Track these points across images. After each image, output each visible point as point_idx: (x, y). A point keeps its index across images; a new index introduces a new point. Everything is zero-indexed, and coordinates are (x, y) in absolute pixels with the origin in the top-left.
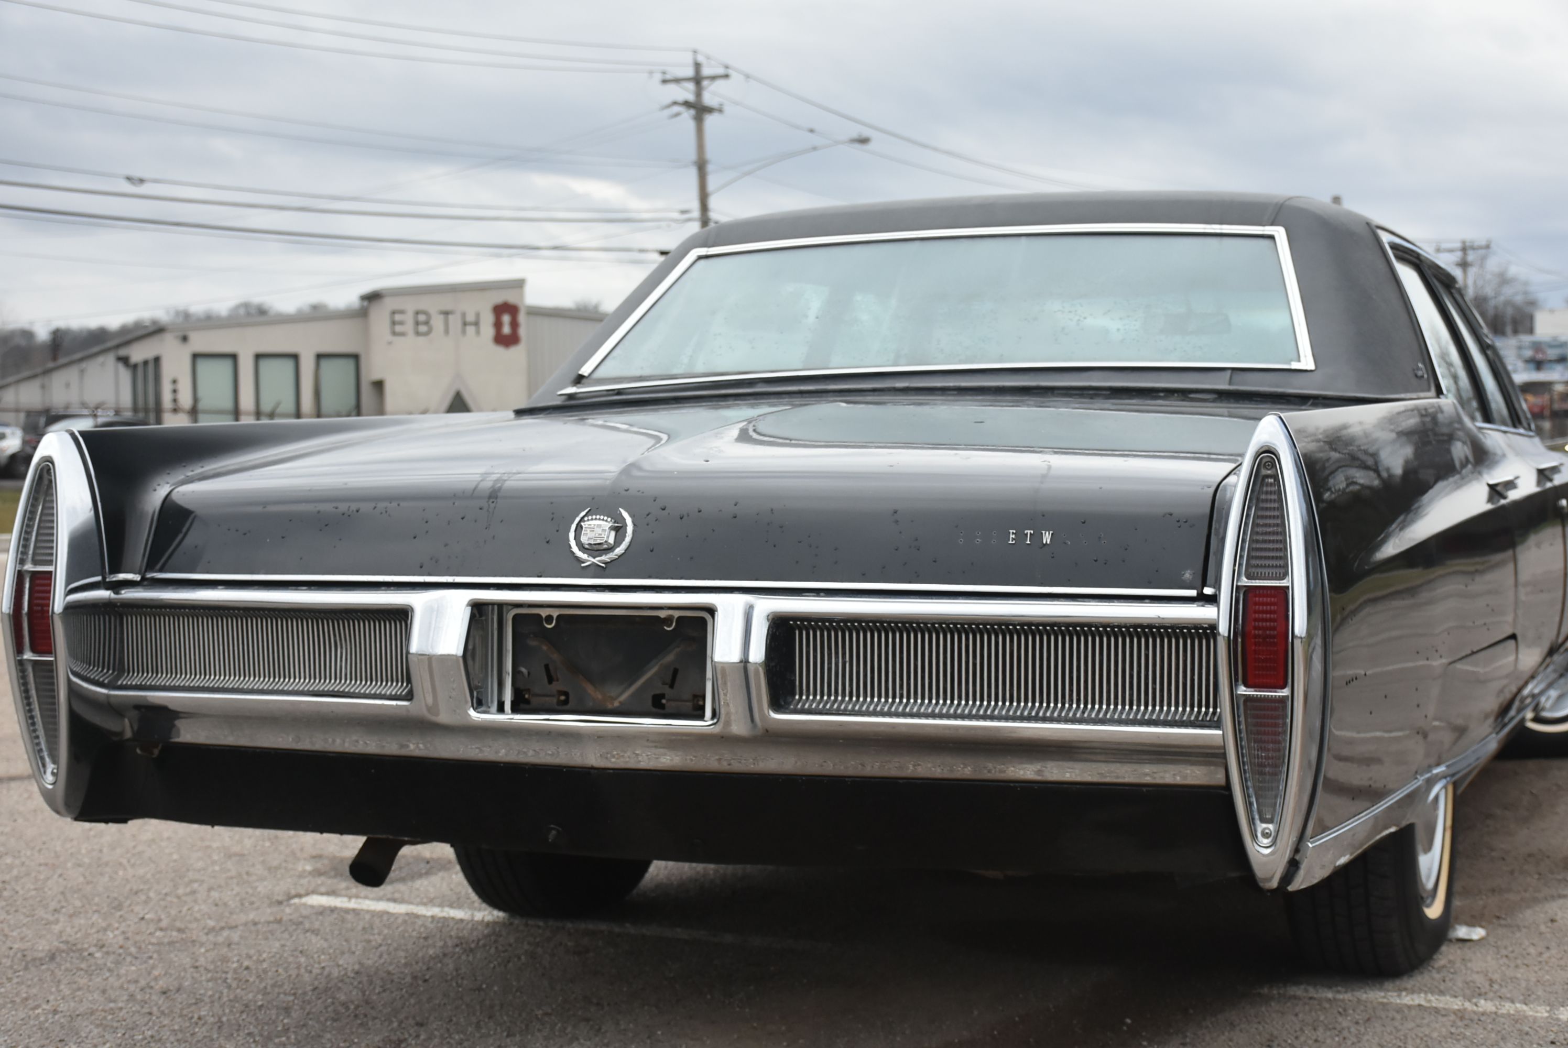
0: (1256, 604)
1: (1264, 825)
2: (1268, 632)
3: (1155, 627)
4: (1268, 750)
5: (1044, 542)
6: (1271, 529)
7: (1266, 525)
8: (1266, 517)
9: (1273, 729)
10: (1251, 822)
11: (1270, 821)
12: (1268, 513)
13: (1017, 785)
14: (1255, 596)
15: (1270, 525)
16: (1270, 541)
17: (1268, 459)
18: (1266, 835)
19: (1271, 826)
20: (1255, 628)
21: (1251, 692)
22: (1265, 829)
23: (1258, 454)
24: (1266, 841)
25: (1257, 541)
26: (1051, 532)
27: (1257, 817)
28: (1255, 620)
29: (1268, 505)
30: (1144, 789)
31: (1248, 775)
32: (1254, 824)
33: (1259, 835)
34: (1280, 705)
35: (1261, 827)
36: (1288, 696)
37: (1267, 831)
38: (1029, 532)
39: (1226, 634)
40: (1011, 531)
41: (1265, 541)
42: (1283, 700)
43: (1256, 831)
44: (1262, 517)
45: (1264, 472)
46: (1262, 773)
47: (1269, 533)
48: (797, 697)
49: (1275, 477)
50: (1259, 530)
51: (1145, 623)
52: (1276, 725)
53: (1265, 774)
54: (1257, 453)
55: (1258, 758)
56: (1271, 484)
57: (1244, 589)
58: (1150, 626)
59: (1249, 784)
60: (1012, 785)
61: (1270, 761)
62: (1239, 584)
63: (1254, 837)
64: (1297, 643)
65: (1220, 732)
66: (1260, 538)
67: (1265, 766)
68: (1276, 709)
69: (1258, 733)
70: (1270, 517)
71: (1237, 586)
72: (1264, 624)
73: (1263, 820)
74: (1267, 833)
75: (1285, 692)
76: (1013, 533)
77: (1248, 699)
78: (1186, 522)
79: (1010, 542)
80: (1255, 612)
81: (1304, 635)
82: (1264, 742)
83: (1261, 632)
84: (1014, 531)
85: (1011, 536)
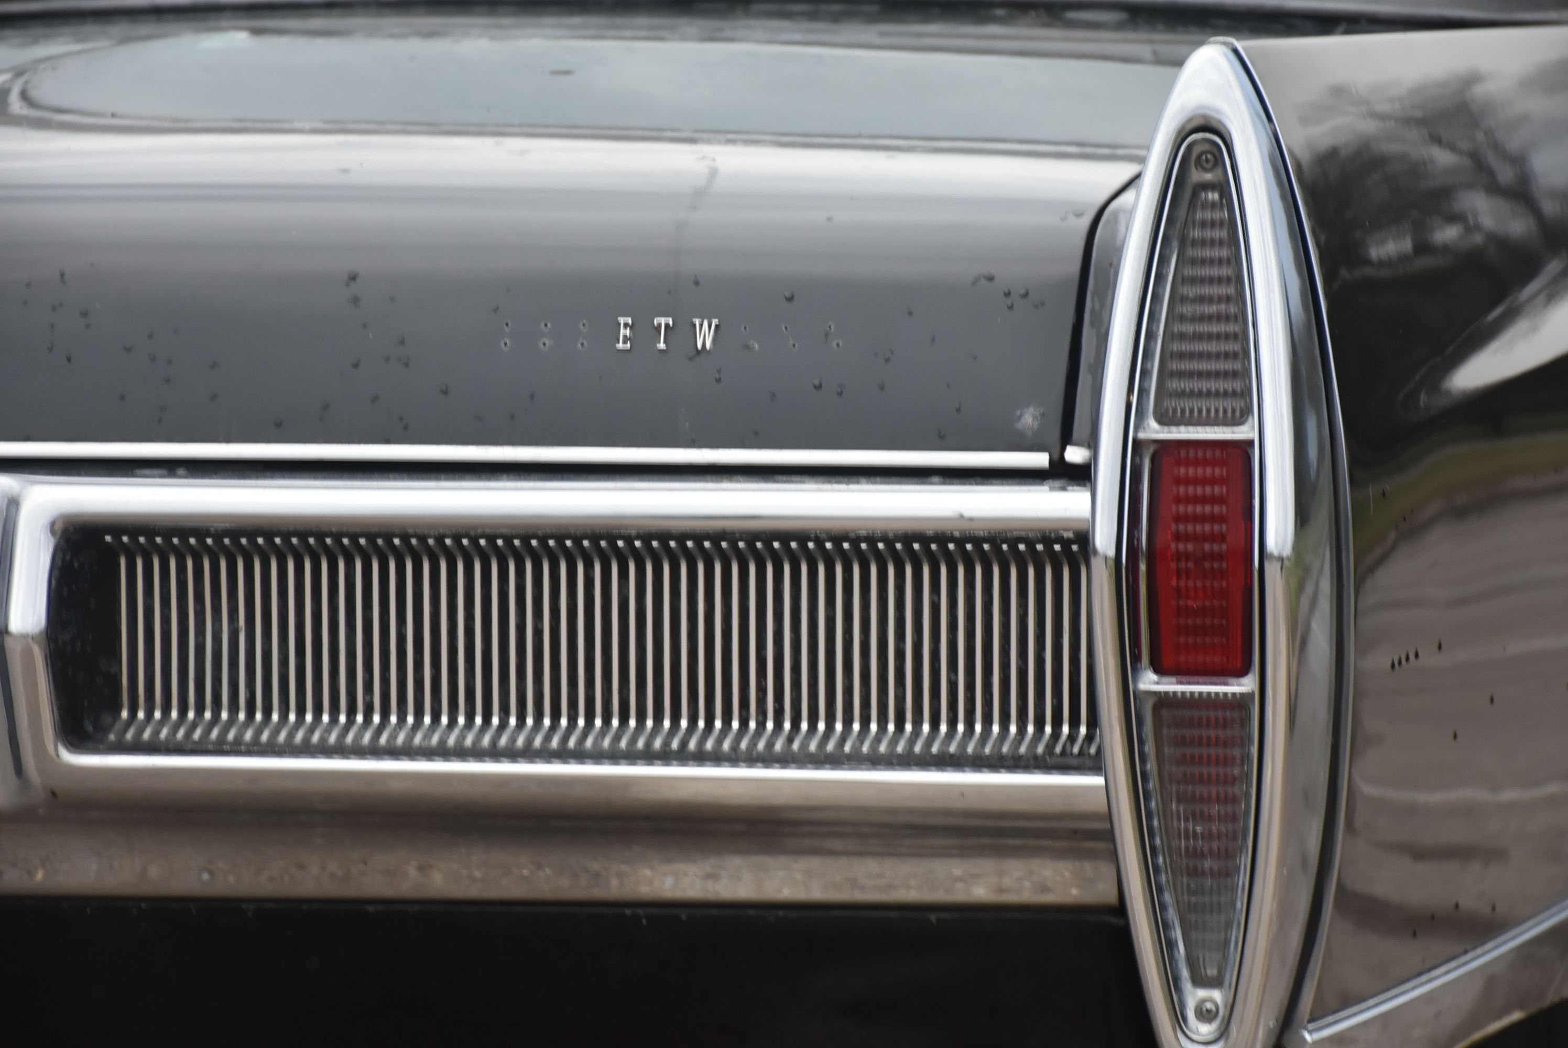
0: (1178, 481)
1: (1202, 993)
2: (1207, 547)
3: (952, 539)
4: (1210, 818)
5: (699, 346)
6: (1213, 309)
7: (1201, 299)
8: (1202, 280)
9: (1221, 770)
10: (1173, 986)
11: (1215, 983)
12: (1206, 271)
13: (641, 912)
14: (1179, 463)
15: (1210, 300)
16: (1210, 337)
17: (1207, 147)
18: (1204, 1015)
19: (1217, 994)
20: (1178, 537)
21: (1170, 686)
22: (1203, 1001)
23: (1182, 135)
24: (1205, 1030)
25: (1182, 337)
26: (715, 322)
27: (1185, 973)
28: (1178, 519)
29: (1207, 253)
30: (933, 917)
31: (1163, 878)
32: (1179, 989)
33: (1190, 1015)
34: (1236, 714)
35: (1194, 996)
36: (1251, 695)
37: (1209, 1006)
38: (663, 321)
39: (1111, 553)
40: (622, 320)
41: (1199, 337)
42: (1240, 703)
43: (1182, 1006)
44: (1193, 281)
45: (1197, 176)
46: (1194, 873)
47: (1210, 318)
48: (125, 714)
49: (1222, 188)
50: (1187, 310)
51: (930, 529)
52: (1227, 761)
53: (1203, 874)
54: (1179, 132)
55: (1187, 837)
56: (1213, 205)
57: (1152, 449)
58: (942, 538)
59: (1168, 897)
60: (628, 912)
61: (1215, 845)
62: (1142, 435)
63: (1179, 1018)
64: (1273, 573)
65: (1099, 781)
66: (1189, 328)
67: (1203, 856)
68: (1225, 724)
69: (1187, 779)
70: (1211, 280)
71: (1135, 440)
72: (1198, 528)
73: (1199, 981)
74: (1208, 1011)
75: (1245, 685)
76: (625, 324)
77: (1163, 701)
78: (1026, 295)
79: (620, 346)
80: (1178, 500)
81: (1287, 551)
82: (1201, 800)
83: (1190, 547)
84: (630, 321)
85: (622, 331)
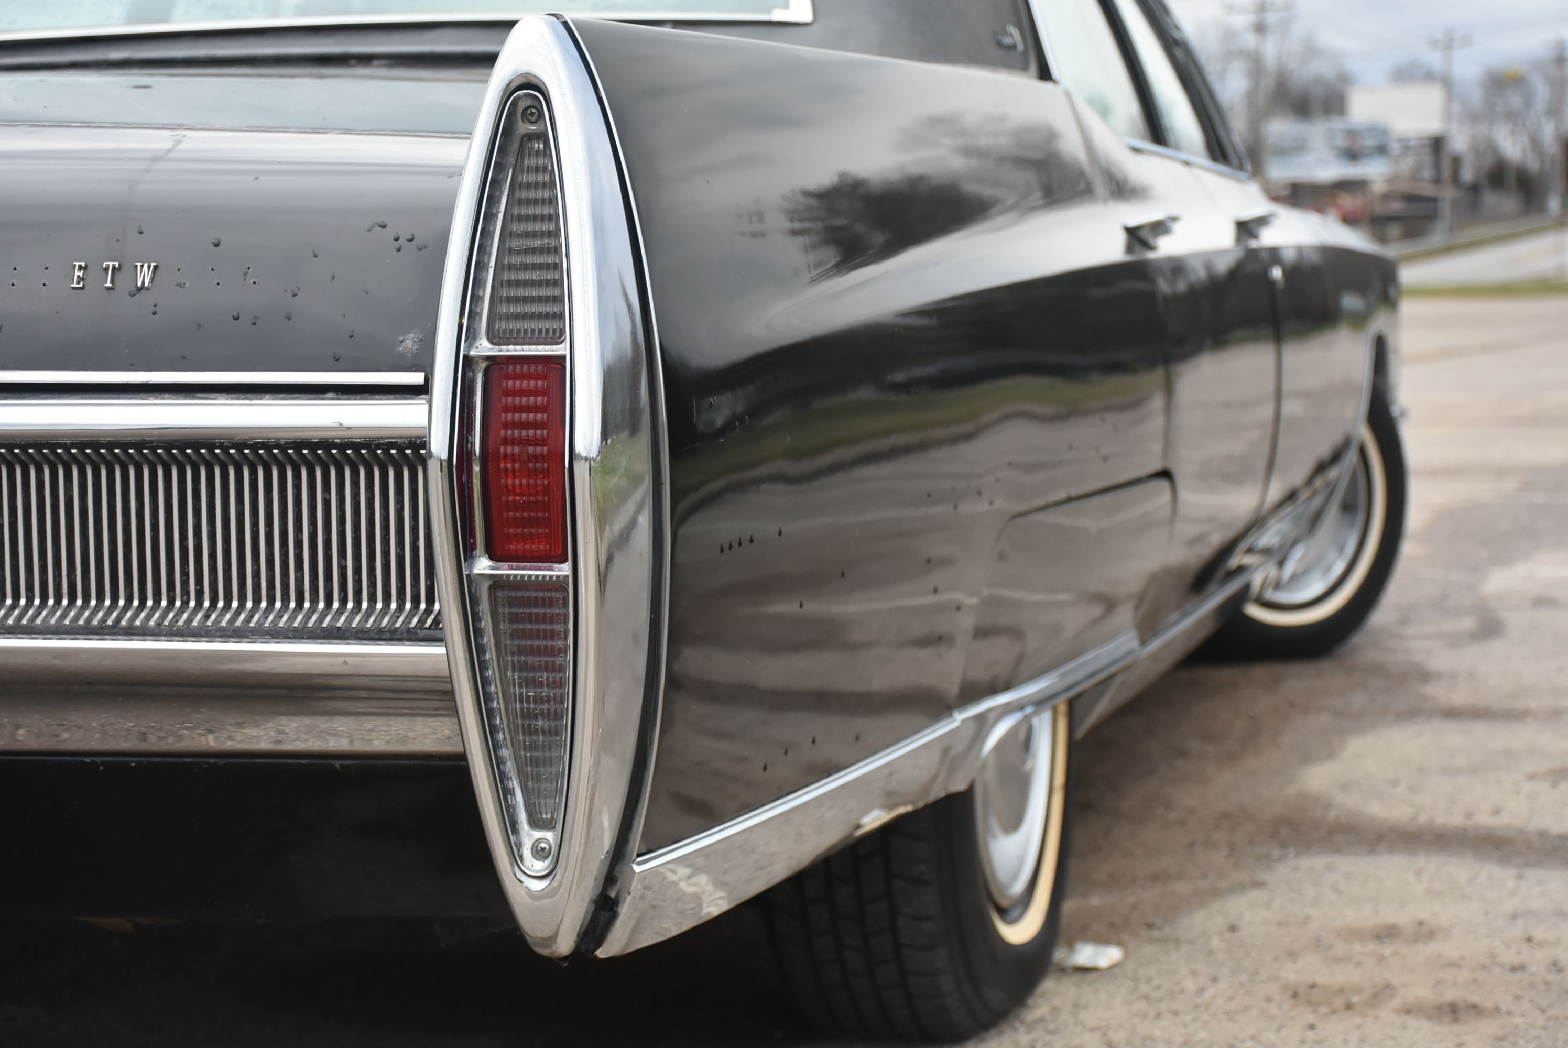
0: (507, 393)
1: (538, 834)
2: (531, 449)
3: (335, 445)
4: (541, 685)
5: (139, 284)
6: (537, 243)
7: (527, 235)
8: (527, 218)
9: (550, 643)
10: (509, 827)
11: (547, 825)
12: (531, 211)
13: (98, 759)
14: (508, 377)
15: (534, 235)
16: (534, 267)
17: (529, 102)
18: (539, 853)
19: (549, 835)
20: (506, 442)
21: (505, 570)
22: (539, 840)
23: (510, 91)
24: (540, 866)
25: (510, 267)
26: (153, 264)
27: (522, 817)
28: (506, 426)
29: (532, 194)
30: (337, 763)
31: (500, 736)
32: (515, 830)
33: (527, 852)
34: (557, 595)
35: (529, 836)
36: (566, 577)
37: (543, 845)
38: (111, 264)
39: (444, 456)
40: (77, 264)
41: (525, 267)
42: (559, 585)
43: (519, 846)
44: (520, 219)
45: (524, 128)
46: (529, 731)
47: (534, 251)
49: (543, 137)
50: (514, 244)
51: (314, 436)
52: (552, 635)
53: (536, 732)
54: (505, 90)
55: (521, 701)
56: (538, 153)
57: (483, 365)
58: (326, 444)
59: (505, 753)
60: (87, 760)
61: (545, 707)
62: (473, 353)
63: (516, 857)
64: (581, 470)
65: (440, 650)
66: (517, 260)
67: (536, 717)
68: (551, 603)
69: (520, 651)
70: (535, 218)
71: (465, 357)
72: (524, 433)
73: (535, 823)
74: (543, 849)
75: (564, 570)
76: (80, 267)
77: (497, 583)
78: (411, 240)
79: (75, 285)
80: (506, 409)
81: (594, 453)
82: (533, 669)
83: (517, 449)
84: (83, 264)
85: (77, 273)
